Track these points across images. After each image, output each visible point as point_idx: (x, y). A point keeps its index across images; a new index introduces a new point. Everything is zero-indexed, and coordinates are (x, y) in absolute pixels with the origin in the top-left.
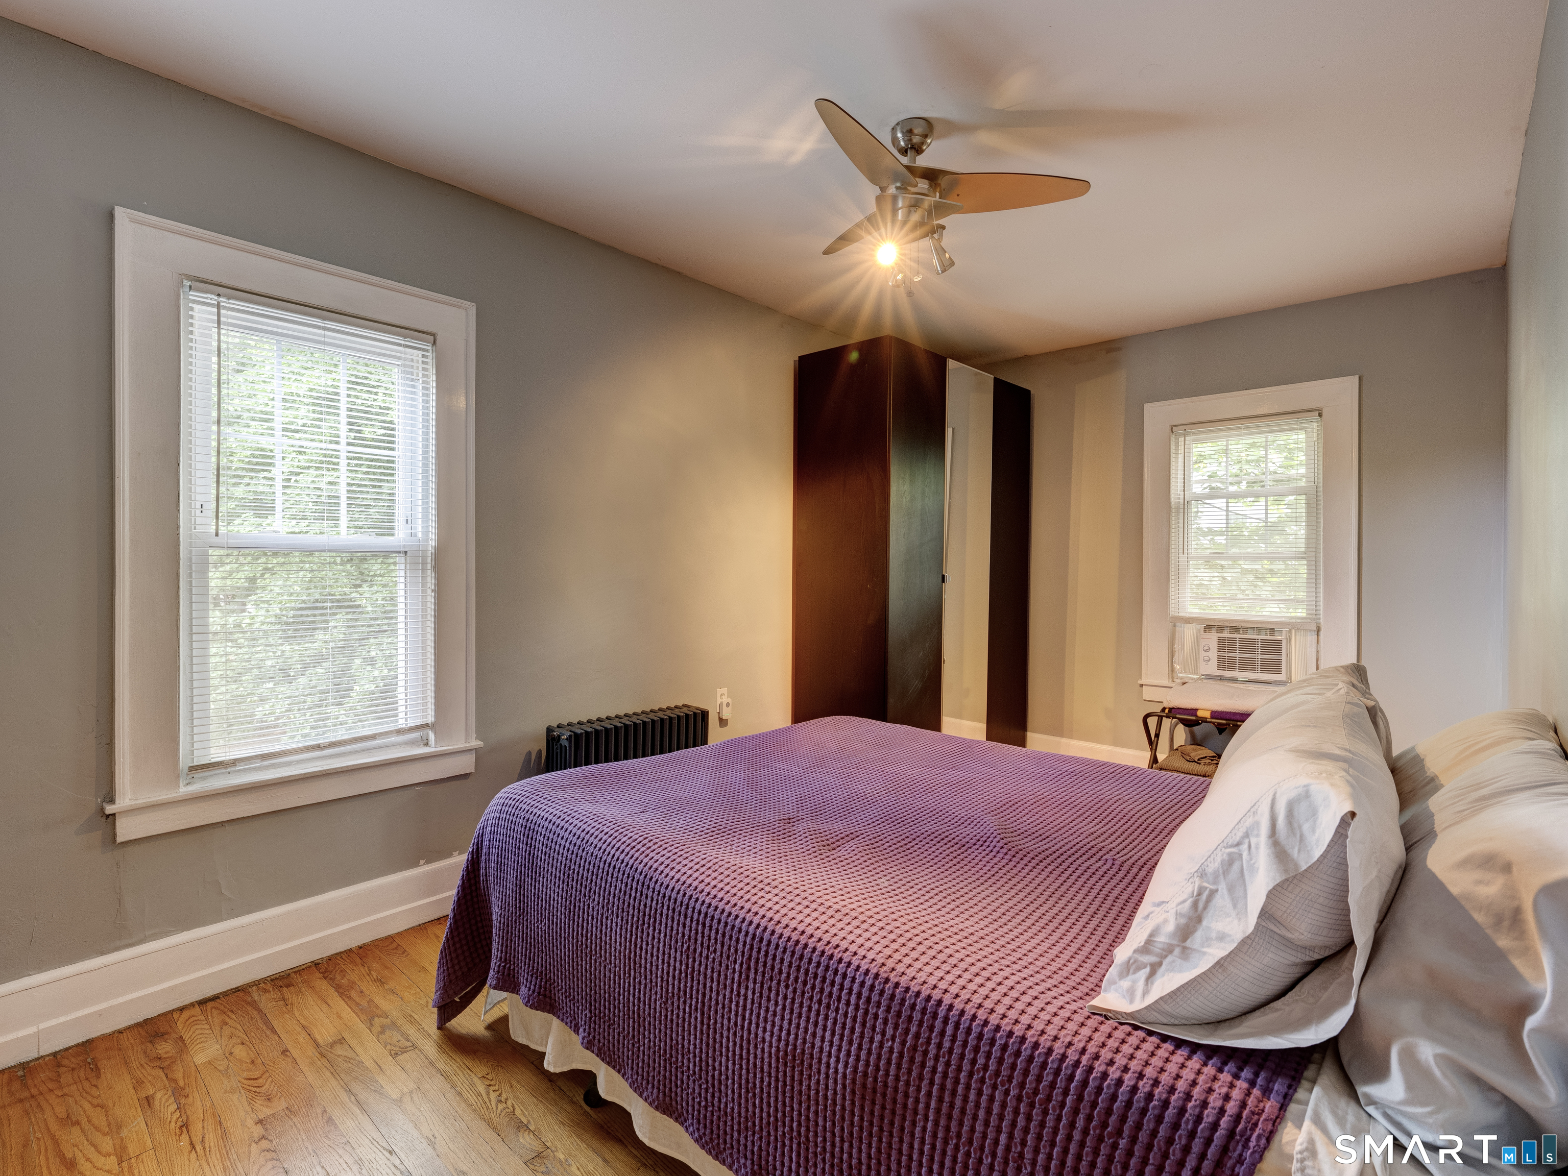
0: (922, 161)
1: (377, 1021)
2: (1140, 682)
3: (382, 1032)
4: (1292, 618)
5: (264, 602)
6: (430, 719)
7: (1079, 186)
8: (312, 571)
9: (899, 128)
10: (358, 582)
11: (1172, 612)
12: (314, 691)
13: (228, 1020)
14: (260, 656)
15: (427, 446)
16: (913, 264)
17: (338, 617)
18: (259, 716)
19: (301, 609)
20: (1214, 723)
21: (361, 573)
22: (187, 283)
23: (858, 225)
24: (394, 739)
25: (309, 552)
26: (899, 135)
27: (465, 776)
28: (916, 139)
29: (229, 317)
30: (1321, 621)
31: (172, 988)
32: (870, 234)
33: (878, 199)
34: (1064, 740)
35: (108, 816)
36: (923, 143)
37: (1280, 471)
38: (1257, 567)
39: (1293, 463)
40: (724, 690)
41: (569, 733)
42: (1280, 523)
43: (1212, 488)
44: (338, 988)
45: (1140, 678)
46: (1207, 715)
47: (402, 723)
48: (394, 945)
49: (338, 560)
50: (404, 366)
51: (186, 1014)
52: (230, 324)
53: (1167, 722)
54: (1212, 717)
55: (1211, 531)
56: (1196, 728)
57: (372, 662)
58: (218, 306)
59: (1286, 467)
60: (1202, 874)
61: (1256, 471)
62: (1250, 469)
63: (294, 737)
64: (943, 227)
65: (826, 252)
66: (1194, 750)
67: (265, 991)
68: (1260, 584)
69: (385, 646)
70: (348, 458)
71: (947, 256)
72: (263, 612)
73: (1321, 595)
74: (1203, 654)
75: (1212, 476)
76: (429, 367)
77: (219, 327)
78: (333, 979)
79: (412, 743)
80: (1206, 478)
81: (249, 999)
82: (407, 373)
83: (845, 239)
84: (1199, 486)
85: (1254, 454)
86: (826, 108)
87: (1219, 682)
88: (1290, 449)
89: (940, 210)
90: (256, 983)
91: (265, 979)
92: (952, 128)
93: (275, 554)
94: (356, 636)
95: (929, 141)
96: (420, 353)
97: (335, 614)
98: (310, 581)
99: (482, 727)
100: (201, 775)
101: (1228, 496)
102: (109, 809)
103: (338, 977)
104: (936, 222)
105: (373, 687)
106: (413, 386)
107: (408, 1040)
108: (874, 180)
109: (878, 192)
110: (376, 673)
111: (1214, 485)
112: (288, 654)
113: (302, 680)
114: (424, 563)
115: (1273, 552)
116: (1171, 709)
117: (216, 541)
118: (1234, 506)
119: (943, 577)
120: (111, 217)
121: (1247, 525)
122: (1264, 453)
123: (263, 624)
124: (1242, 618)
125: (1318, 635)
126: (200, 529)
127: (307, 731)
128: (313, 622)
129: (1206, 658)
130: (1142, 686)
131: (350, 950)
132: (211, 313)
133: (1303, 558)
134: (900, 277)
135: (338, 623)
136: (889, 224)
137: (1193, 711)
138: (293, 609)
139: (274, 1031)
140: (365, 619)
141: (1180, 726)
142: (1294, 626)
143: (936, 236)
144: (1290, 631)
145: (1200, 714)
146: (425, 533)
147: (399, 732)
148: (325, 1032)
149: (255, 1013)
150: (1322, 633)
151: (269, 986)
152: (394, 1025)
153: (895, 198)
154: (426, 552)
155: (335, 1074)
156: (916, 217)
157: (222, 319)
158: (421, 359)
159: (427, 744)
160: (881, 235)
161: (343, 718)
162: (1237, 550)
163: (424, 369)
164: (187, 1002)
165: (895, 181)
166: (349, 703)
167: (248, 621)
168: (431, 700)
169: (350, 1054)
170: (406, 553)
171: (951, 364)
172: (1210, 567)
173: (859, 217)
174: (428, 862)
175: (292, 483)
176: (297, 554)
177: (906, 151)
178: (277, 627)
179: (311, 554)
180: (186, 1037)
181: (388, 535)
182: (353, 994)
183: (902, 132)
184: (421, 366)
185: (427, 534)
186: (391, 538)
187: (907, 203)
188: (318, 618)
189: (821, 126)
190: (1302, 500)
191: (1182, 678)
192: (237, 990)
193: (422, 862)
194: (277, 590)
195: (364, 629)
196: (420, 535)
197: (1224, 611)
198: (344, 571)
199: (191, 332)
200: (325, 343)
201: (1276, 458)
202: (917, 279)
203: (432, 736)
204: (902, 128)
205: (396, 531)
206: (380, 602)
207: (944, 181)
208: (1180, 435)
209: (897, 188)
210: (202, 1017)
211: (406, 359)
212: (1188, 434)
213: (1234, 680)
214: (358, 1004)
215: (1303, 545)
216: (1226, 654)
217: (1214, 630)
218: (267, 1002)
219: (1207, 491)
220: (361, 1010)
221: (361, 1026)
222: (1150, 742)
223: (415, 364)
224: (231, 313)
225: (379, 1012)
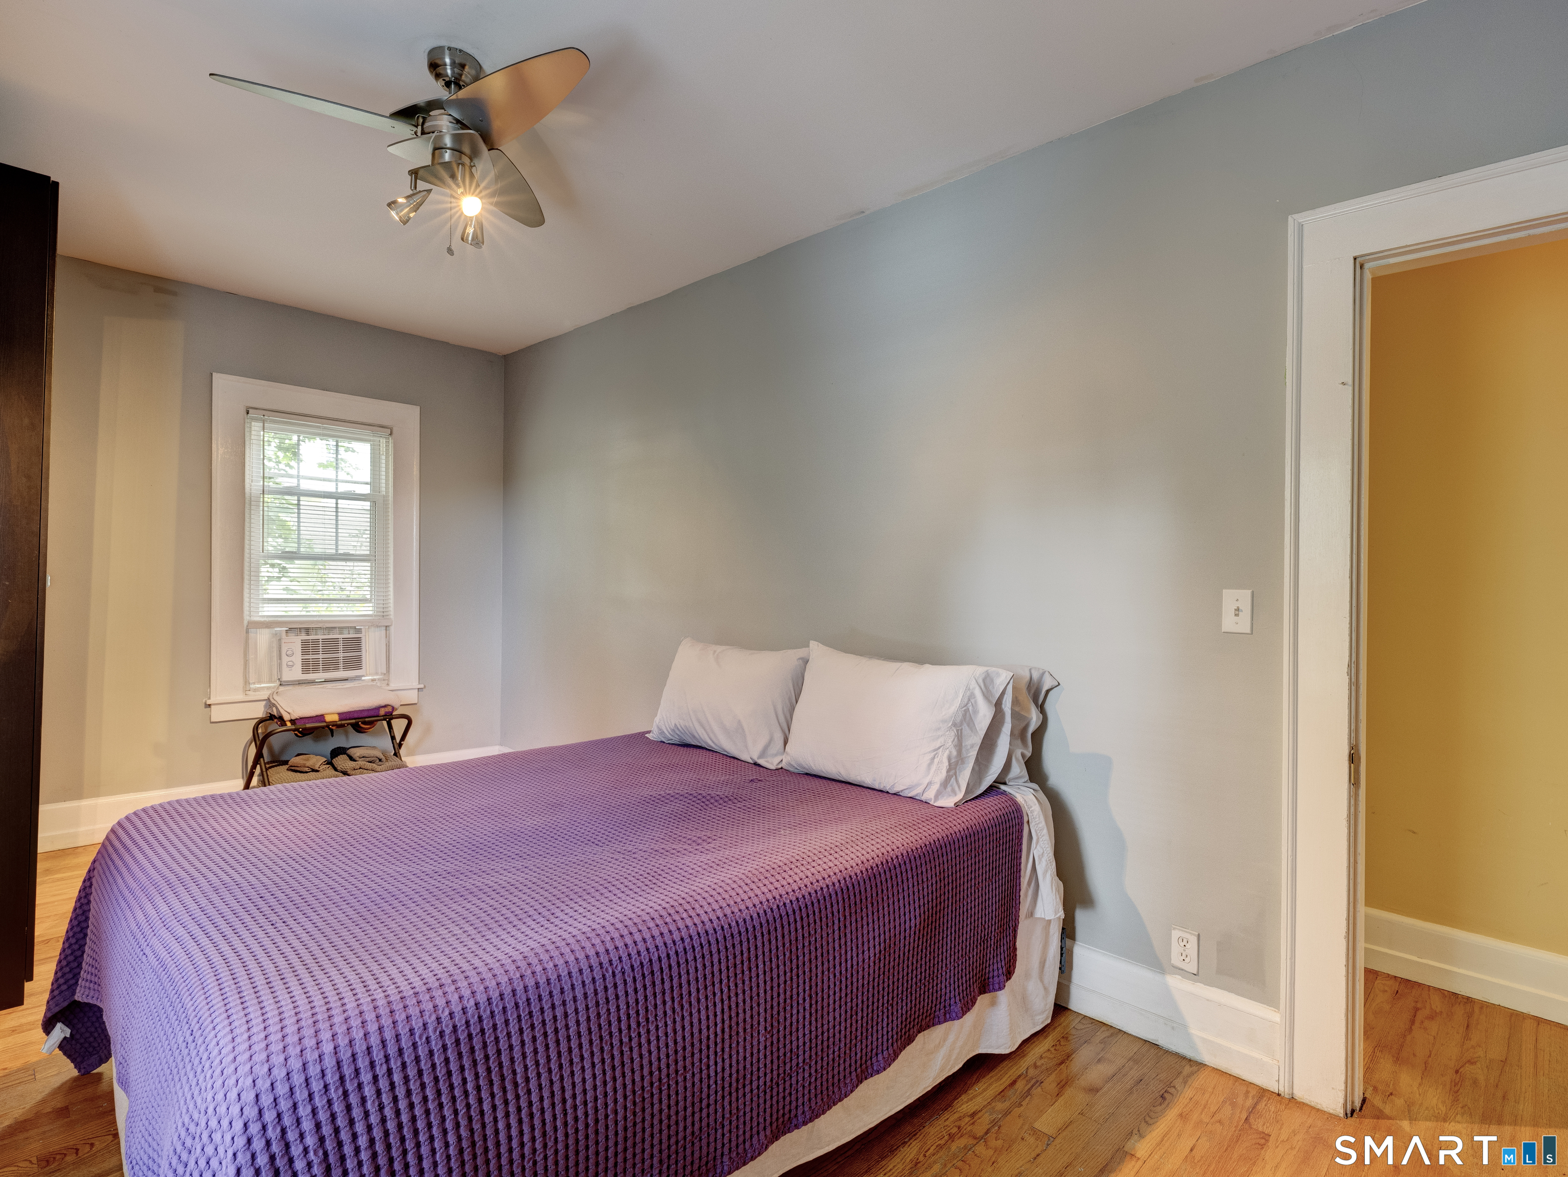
2: (208, 702)
11: (247, 617)
30: (390, 619)
45: (210, 696)
60: (954, 725)
66: (308, 760)
73: (392, 593)
74: (288, 660)
116: (293, 721)
125: (387, 629)
129: (290, 663)
130: (210, 706)
133: (367, 560)
142: (367, 624)
144: (367, 629)
150: (390, 629)
190: (366, 507)
208: (255, 420)
212: (264, 420)
213: (318, 682)
216: (309, 657)
217: (298, 633)
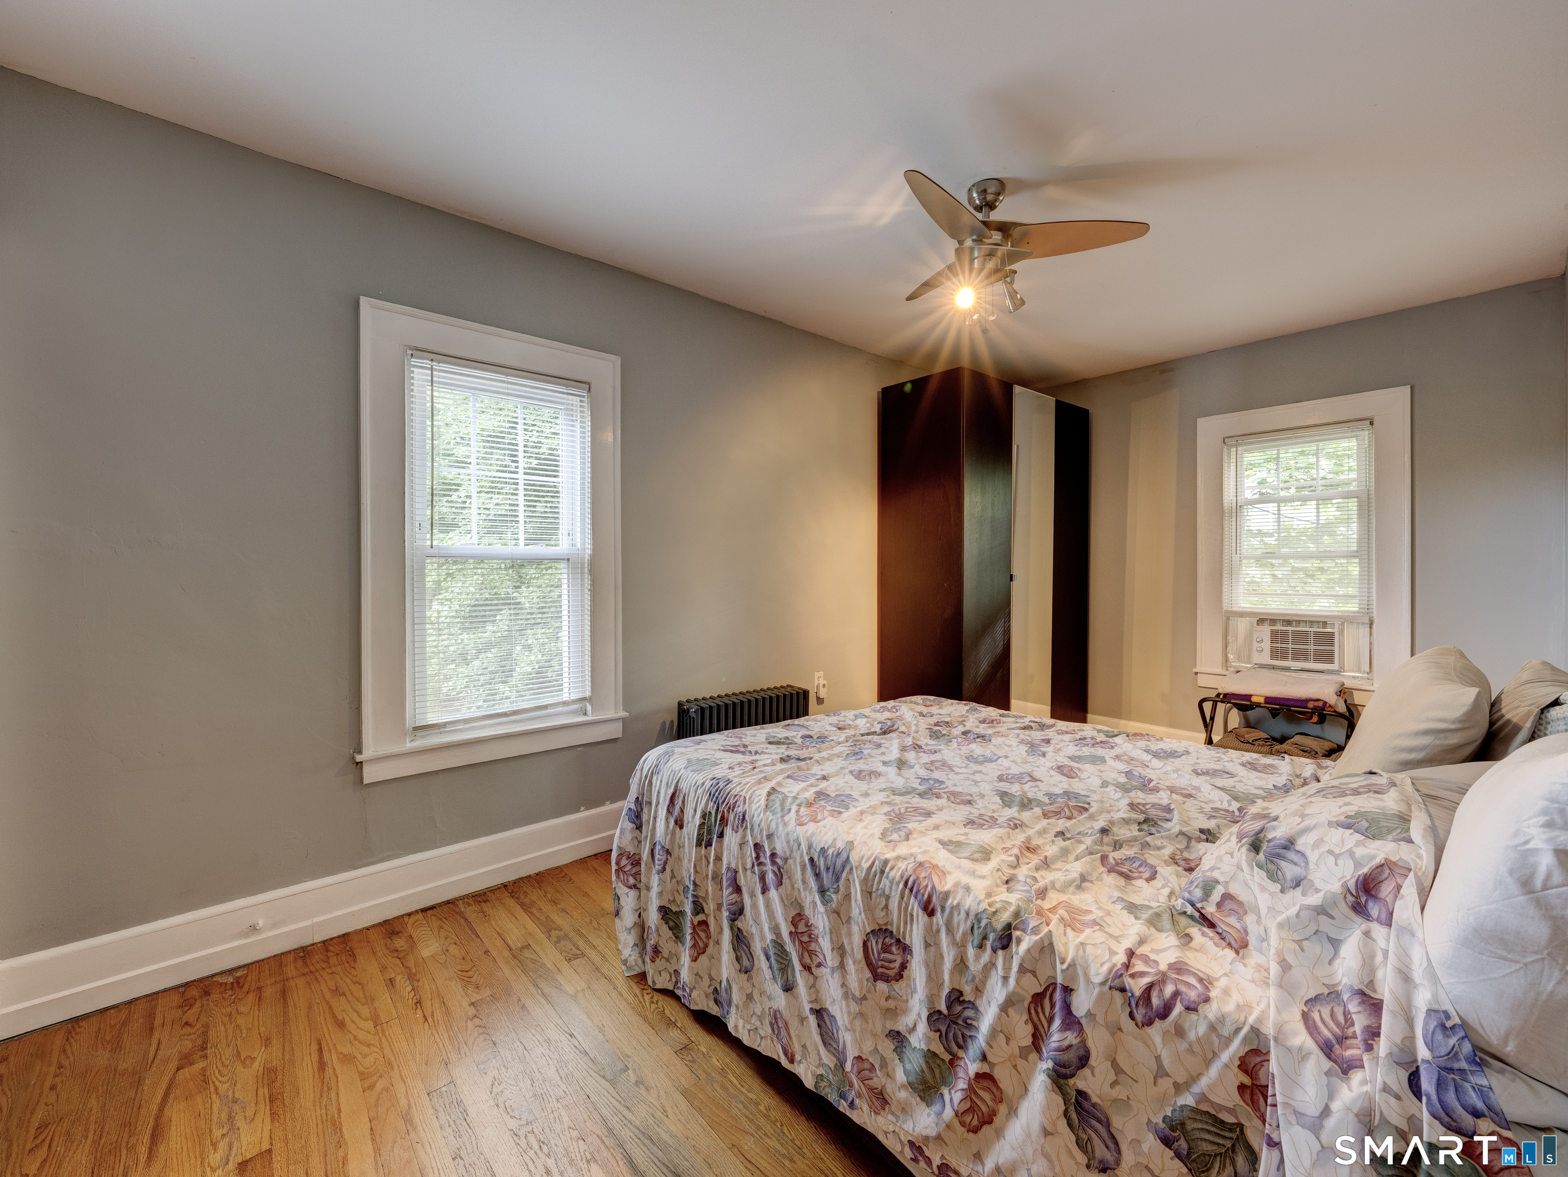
0: (996, 216)
1: (553, 933)
2: (1195, 670)
3: (558, 942)
4: (1345, 611)
5: (447, 600)
6: (588, 694)
7: (1139, 229)
8: (483, 575)
9: (974, 189)
10: (518, 584)
11: (1226, 606)
12: (485, 671)
13: (443, 925)
14: (446, 643)
15: (584, 473)
16: (987, 306)
17: (503, 612)
18: (445, 690)
19: (475, 606)
20: (1268, 708)
21: (520, 577)
22: (410, 352)
23: (939, 274)
24: (560, 709)
25: (481, 559)
26: (975, 195)
27: (615, 740)
28: (990, 198)
29: (439, 377)
30: (1374, 615)
31: (403, 898)
32: (950, 280)
33: (958, 252)
34: (1122, 722)
35: (357, 763)
36: (996, 200)
37: (1329, 476)
38: (1307, 565)
39: (1342, 468)
40: (821, 674)
41: (696, 707)
42: (1328, 524)
43: (1261, 494)
44: (522, 905)
45: (1195, 666)
46: (1261, 700)
47: (565, 697)
48: (563, 874)
49: (503, 566)
50: (566, 409)
51: (413, 918)
52: (440, 383)
53: (1221, 707)
54: (1266, 702)
55: (1261, 533)
56: (1249, 713)
57: (529, 648)
58: (432, 369)
59: (1337, 473)
61: (1305, 477)
62: (1298, 475)
63: (469, 708)
64: (1015, 272)
65: (910, 298)
66: (1248, 733)
67: (469, 905)
68: (1310, 581)
69: (539, 636)
70: (525, 484)
71: (1019, 296)
72: (446, 608)
73: (1374, 590)
74: (1257, 645)
75: (1262, 482)
76: (585, 410)
77: (432, 386)
78: (518, 898)
79: (575, 713)
80: (1256, 484)
81: (457, 910)
82: (568, 415)
83: (927, 285)
84: (1249, 491)
85: (1302, 461)
86: (913, 177)
87: (1272, 671)
88: (1338, 456)
89: (1013, 257)
90: (462, 898)
91: (468, 895)
92: (1021, 185)
93: (455, 563)
94: (517, 628)
95: (1001, 198)
96: (579, 399)
97: (501, 610)
98: (482, 583)
99: (628, 701)
100: (421, 734)
101: (1279, 501)
102: (359, 758)
103: (522, 897)
104: (1008, 268)
105: (530, 669)
106: (573, 426)
107: (578, 949)
108: (953, 236)
109: (957, 245)
110: (533, 658)
111: (1263, 491)
112: (466, 642)
113: (477, 663)
114: (582, 568)
115: (1325, 552)
116: (1225, 695)
117: (431, 551)
118: (1286, 510)
119: (1011, 576)
120: (357, 304)
121: (1295, 527)
122: (1315, 460)
123: (446, 618)
124: (1294, 612)
125: (1371, 627)
126: (419, 543)
127: (480, 703)
128: (484, 616)
129: (1260, 649)
130: (1196, 673)
131: (530, 876)
132: (426, 375)
133: (1355, 557)
134: (975, 317)
135: (504, 616)
136: (967, 273)
137: (1248, 697)
138: (469, 605)
139: (478, 936)
140: (523, 614)
141: (1235, 711)
142: (1346, 620)
143: (1008, 279)
144: (1343, 624)
145: (1254, 699)
146: (583, 544)
147: (565, 703)
148: (515, 937)
149: (462, 921)
150: (1375, 626)
151: (471, 901)
152: (566, 937)
153: (972, 250)
154: (583, 559)
155: (525, 971)
156: (991, 265)
157: (434, 379)
158: (579, 404)
159: (585, 714)
160: (959, 281)
161: (507, 694)
162: (1287, 550)
163: (581, 412)
164: (413, 909)
165: (972, 234)
166: (513, 681)
167: (436, 615)
168: (588, 678)
169: (534, 957)
170: (568, 560)
171: (1017, 389)
172: (1261, 566)
173: (940, 266)
174: (587, 809)
175: (467, 505)
176: (471, 561)
177: (981, 208)
178: (457, 620)
179: (482, 562)
180: (415, 936)
181: (555, 546)
182: (534, 911)
183: (978, 192)
184: (579, 409)
185: (585, 545)
186: (557, 548)
187: (983, 253)
188: (487, 613)
189: (907, 190)
190: (1353, 504)
191: (1235, 667)
192: (448, 902)
193: (582, 808)
194: (457, 590)
195: (522, 622)
196: (579, 545)
197: (1275, 605)
198: (507, 575)
199: (412, 390)
200: (508, 394)
201: (1326, 465)
202: (992, 318)
203: (589, 707)
204: (977, 188)
205: (560, 542)
206: (535, 600)
207: (1015, 233)
208: (1232, 446)
209: (974, 240)
210: (424, 922)
211: (568, 404)
212: (1240, 445)
213: (1287, 669)
214: (538, 919)
215: (1355, 545)
216: (1279, 645)
217: (1266, 623)
218: (471, 912)
219: (1257, 496)
220: (541, 923)
221: (541, 936)
222: (1206, 725)
223: (574, 408)
224: (441, 374)
225: (555, 926)
